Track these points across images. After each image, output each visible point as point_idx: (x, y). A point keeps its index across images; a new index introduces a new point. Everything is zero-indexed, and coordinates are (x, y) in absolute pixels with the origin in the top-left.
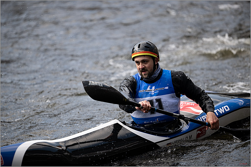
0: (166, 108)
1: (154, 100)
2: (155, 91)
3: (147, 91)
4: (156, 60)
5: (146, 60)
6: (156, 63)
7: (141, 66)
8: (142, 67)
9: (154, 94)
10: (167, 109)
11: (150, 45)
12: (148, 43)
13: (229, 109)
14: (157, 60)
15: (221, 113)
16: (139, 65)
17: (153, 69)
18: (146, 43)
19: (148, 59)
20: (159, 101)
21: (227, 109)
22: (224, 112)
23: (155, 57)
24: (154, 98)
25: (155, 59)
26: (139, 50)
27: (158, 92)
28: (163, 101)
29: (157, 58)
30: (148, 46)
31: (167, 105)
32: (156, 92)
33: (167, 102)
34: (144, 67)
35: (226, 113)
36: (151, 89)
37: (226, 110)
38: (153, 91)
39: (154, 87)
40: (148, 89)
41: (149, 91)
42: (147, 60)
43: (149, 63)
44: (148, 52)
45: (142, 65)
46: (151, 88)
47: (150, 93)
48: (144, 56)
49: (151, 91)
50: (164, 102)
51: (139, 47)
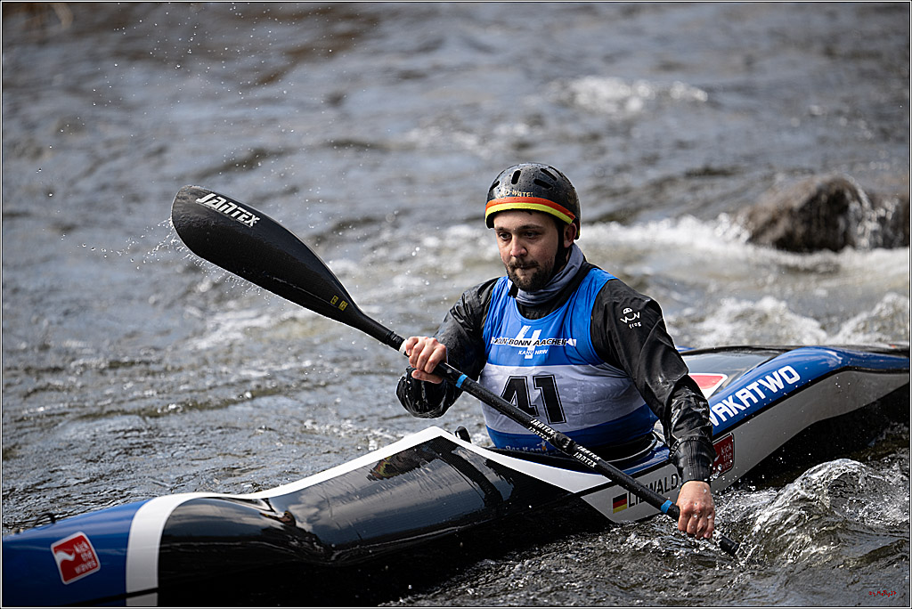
0: (570, 408)
1: (530, 381)
2: (537, 349)
3: (513, 345)
4: (567, 233)
5: (534, 227)
6: (567, 244)
7: (514, 247)
8: (517, 250)
9: (531, 357)
10: (574, 413)
11: (555, 178)
12: (549, 170)
13: (797, 377)
14: (570, 232)
15: (775, 390)
16: (507, 245)
17: (554, 260)
18: (542, 170)
19: (540, 225)
20: (545, 382)
21: (791, 376)
22: (782, 387)
23: (566, 223)
24: (532, 371)
25: (565, 230)
26: (514, 192)
27: (545, 351)
28: (561, 386)
29: (573, 227)
30: (548, 180)
31: (576, 399)
32: (541, 351)
33: (576, 389)
34: (523, 251)
35: (790, 391)
36: (526, 340)
37: (790, 381)
38: (531, 348)
39: (537, 333)
40: (520, 337)
41: (520, 346)
42: (538, 227)
43: (543, 241)
44: (544, 200)
45: (517, 243)
46: (529, 335)
47: (520, 352)
48: (529, 211)
49: (526, 346)
50: (566, 389)
51: (515, 180)
